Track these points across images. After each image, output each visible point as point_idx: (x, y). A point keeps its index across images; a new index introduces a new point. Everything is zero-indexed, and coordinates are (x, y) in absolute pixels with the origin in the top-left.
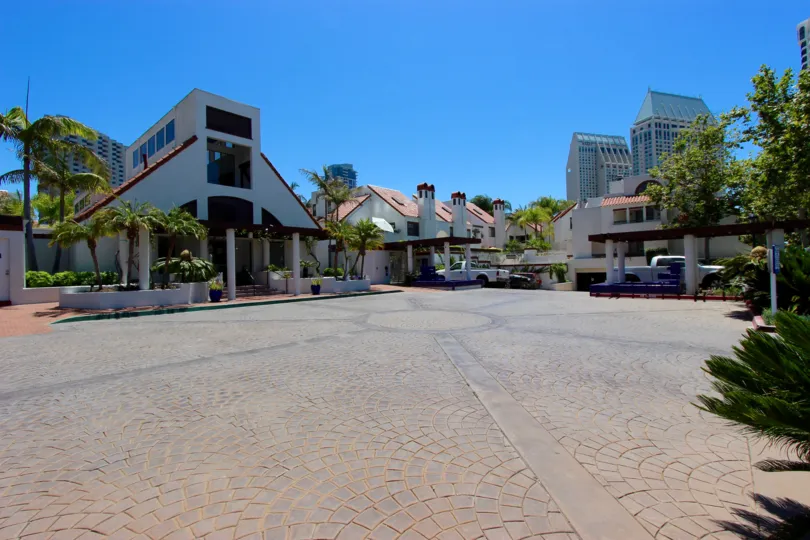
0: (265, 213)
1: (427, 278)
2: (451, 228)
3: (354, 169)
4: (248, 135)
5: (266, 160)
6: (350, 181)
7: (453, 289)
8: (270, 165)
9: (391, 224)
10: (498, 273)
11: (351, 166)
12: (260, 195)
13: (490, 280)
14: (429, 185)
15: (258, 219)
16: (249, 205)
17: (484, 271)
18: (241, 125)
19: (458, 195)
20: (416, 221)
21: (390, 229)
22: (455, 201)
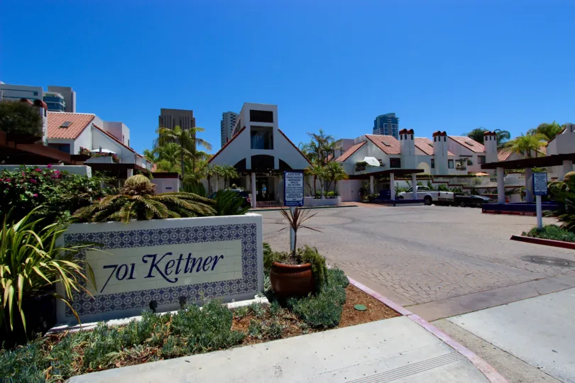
0: (281, 162)
1: (384, 197)
2: (433, 160)
3: (396, 116)
4: (271, 121)
5: (281, 132)
6: (394, 126)
7: (394, 206)
8: (284, 135)
9: (379, 160)
10: (439, 194)
11: (394, 114)
12: (278, 153)
13: (433, 199)
14: (408, 130)
15: (277, 166)
16: (272, 158)
17: (429, 193)
18: (267, 116)
19: (438, 134)
20: (398, 157)
21: (378, 164)
22: (435, 139)
